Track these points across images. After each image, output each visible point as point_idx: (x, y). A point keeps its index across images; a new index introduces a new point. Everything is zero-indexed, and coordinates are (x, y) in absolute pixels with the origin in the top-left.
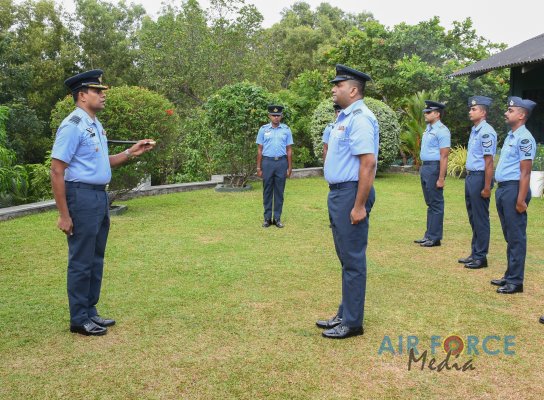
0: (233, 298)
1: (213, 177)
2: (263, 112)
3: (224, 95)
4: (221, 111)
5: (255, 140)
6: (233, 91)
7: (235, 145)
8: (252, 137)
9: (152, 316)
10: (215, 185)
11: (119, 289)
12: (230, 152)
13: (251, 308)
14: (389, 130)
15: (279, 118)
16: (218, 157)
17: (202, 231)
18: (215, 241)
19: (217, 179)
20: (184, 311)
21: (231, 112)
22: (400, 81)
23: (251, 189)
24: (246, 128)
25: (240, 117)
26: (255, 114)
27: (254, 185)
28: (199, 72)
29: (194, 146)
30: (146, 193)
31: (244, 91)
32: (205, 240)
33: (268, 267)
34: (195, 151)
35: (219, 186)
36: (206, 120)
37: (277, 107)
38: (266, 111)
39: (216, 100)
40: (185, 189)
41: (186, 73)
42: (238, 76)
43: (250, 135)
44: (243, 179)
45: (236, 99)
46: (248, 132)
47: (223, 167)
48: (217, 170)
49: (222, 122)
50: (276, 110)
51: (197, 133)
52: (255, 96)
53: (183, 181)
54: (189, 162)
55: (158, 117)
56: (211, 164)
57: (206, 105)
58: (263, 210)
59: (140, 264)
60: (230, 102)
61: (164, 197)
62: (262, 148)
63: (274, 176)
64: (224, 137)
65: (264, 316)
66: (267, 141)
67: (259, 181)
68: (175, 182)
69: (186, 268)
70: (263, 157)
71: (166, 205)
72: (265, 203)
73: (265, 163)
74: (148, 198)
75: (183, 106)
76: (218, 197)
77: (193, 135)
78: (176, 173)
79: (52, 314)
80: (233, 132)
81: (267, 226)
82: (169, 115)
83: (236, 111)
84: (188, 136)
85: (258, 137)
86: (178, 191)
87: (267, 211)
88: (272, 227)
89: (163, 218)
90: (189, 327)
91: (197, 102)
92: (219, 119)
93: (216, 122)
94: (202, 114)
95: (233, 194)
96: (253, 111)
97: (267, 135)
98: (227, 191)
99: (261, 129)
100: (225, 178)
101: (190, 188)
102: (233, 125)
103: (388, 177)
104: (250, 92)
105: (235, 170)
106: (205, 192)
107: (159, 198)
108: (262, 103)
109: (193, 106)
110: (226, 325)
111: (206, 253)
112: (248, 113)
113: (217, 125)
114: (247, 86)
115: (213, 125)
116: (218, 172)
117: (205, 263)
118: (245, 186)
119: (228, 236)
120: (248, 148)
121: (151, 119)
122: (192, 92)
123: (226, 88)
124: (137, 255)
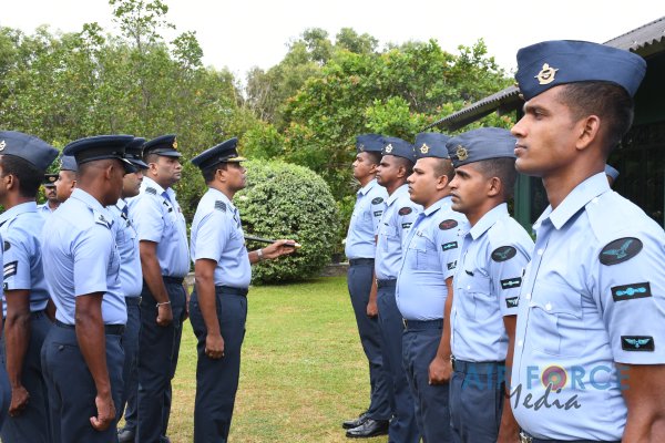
14: (312, 211)
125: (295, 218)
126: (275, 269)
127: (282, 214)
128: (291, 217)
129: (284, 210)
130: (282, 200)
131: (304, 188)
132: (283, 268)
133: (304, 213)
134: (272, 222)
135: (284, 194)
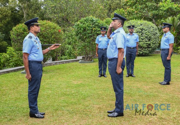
0: (87, 103)
1: (78, 57)
2: (98, 29)
3: (81, 22)
4: (81, 29)
5: (95, 41)
6: (85, 21)
7: (87, 44)
8: (94, 40)
9: (56, 110)
10: (79, 60)
11: (43, 101)
12: (84, 46)
13: (94, 107)
14: (154, 35)
15: (105, 32)
16: (79, 49)
17: (74, 79)
18: (79, 83)
19: (80, 58)
20: (68, 108)
21: (85, 30)
22: (161, 12)
23: (94, 62)
24: (91, 36)
25: (89, 32)
26: (95, 30)
27: (95, 60)
28: (71, 11)
29: (69, 44)
30: (50, 64)
31: (90, 20)
32: (75, 83)
33: (100, 92)
34: (70, 46)
35: (80, 61)
36: (74, 33)
37: (104, 28)
38: (100, 29)
39: (78, 25)
40: (66, 62)
41: (65, 12)
42: (88, 13)
43: (93, 39)
44: (91, 58)
45: (87, 24)
46: (92, 38)
47: (82, 53)
48: (79, 54)
49: (81, 34)
50: (103, 29)
51: (71, 38)
52: (95, 23)
53: (65, 59)
54: (67, 51)
55: (55, 33)
56: (77, 52)
57: (74, 26)
58: (99, 70)
59: (50, 92)
60: (84, 26)
61: (58, 66)
62: (98, 45)
63: (103, 56)
64: (82, 40)
65: (98, 110)
66: (100, 42)
67: (97, 58)
68: (61, 59)
69: (68, 93)
70: (98, 49)
71: (59, 69)
72: (99, 67)
73: (99, 51)
74: (51, 66)
75: (64, 26)
76: (80, 65)
77: (69, 39)
78: (62, 55)
79: (19, 110)
80: (86, 38)
81: (100, 77)
82: (59, 32)
83: (87, 29)
84: (67, 40)
85: (96, 40)
86: (63, 63)
87: (100, 71)
88: (102, 77)
89: (58, 74)
90: (70, 114)
91: (70, 25)
92: (80, 32)
93: (78, 34)
94: (73, 30)
95: (86, 64)
96: (94, 29)
97: (100, 39)
98: (84, 63)
99: (97, 37)
100: (83, 57)
101: (68, 62)
102: (86, 35)
103: (154, 55)
104: (92, 21)
105: (87, 54)
106: (74, 63)
107: (55, 66)
108: (97, 25)
109: (68, 26)
110: (84, 113)
111: (76, 87)
112: (92, 30)
113: (79, 35)
114: (91, 18)
115: (77, 35)
116: (80, 55)
117: (76, 91)
118: (91, 61)
119: (85, 81)
120: (92, 44)
121: (52, 34)
122: (67, 20)
123: (82, 19)
124: (49, 88)
125: (150, 37)
126: (143, 52)
127: (146, 36)
128: (149, 36)
129: (146, 35)
130: (146, 32)
131: (152, 28)
132: (145, 52)
133: (152, 36)
134: (143, 38)
135: (147, 30)
